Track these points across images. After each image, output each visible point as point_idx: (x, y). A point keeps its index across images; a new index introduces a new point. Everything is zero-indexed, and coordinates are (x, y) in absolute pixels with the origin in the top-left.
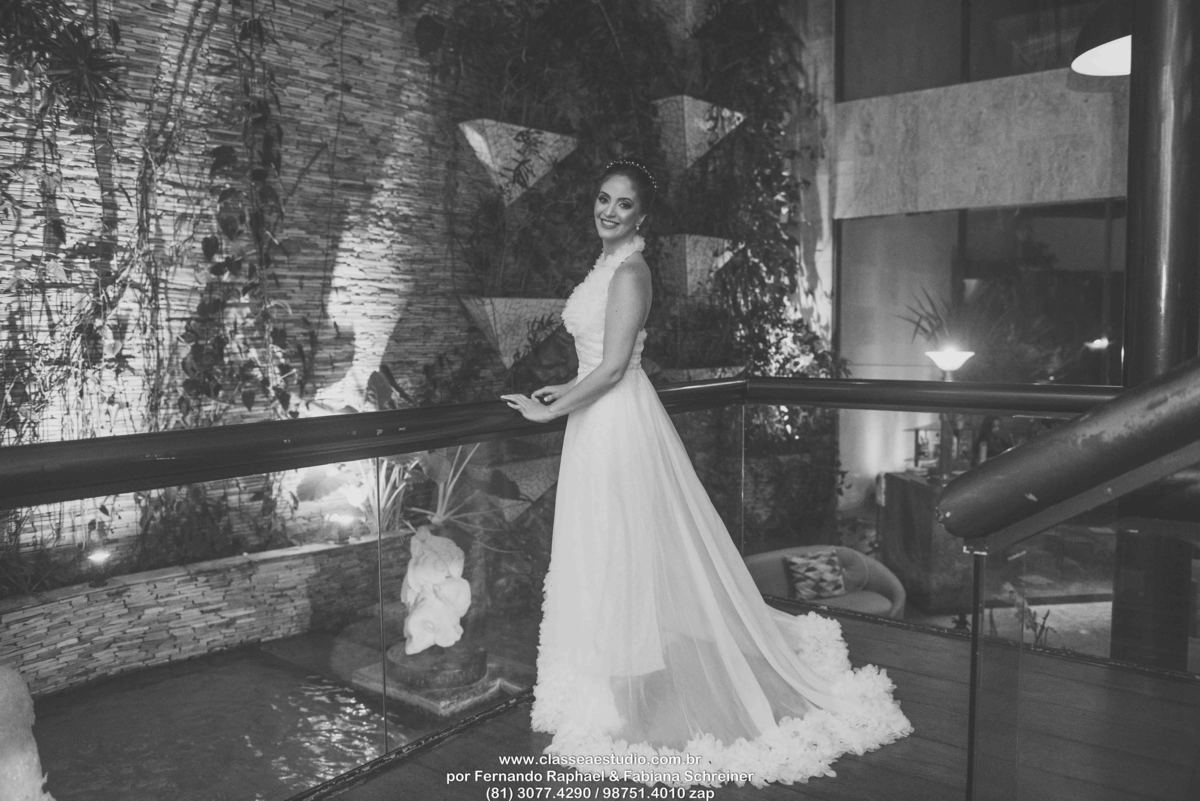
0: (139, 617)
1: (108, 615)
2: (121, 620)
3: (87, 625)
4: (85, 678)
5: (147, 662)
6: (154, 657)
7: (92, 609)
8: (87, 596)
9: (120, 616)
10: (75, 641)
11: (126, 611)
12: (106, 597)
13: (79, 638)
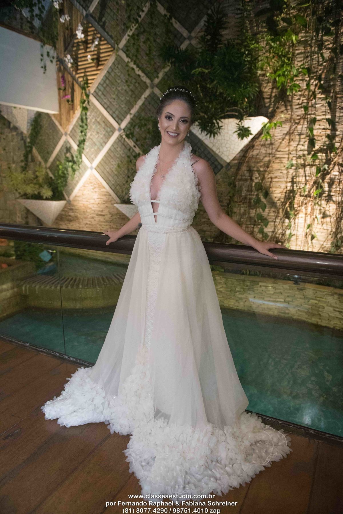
0: (308, 302)
1: (296, 296)
2: (301, 300)
3: (288, 297)
4: (284, 315)
5: (308, 320)
6: (311, 319)
7: (290, 291)
8: (290, 286)
9: (301, 298)
10: (283, 300)
11: (303, 297)
12: (296, 289)
13: (285, 300)
